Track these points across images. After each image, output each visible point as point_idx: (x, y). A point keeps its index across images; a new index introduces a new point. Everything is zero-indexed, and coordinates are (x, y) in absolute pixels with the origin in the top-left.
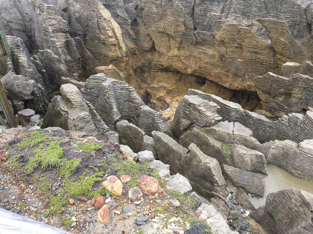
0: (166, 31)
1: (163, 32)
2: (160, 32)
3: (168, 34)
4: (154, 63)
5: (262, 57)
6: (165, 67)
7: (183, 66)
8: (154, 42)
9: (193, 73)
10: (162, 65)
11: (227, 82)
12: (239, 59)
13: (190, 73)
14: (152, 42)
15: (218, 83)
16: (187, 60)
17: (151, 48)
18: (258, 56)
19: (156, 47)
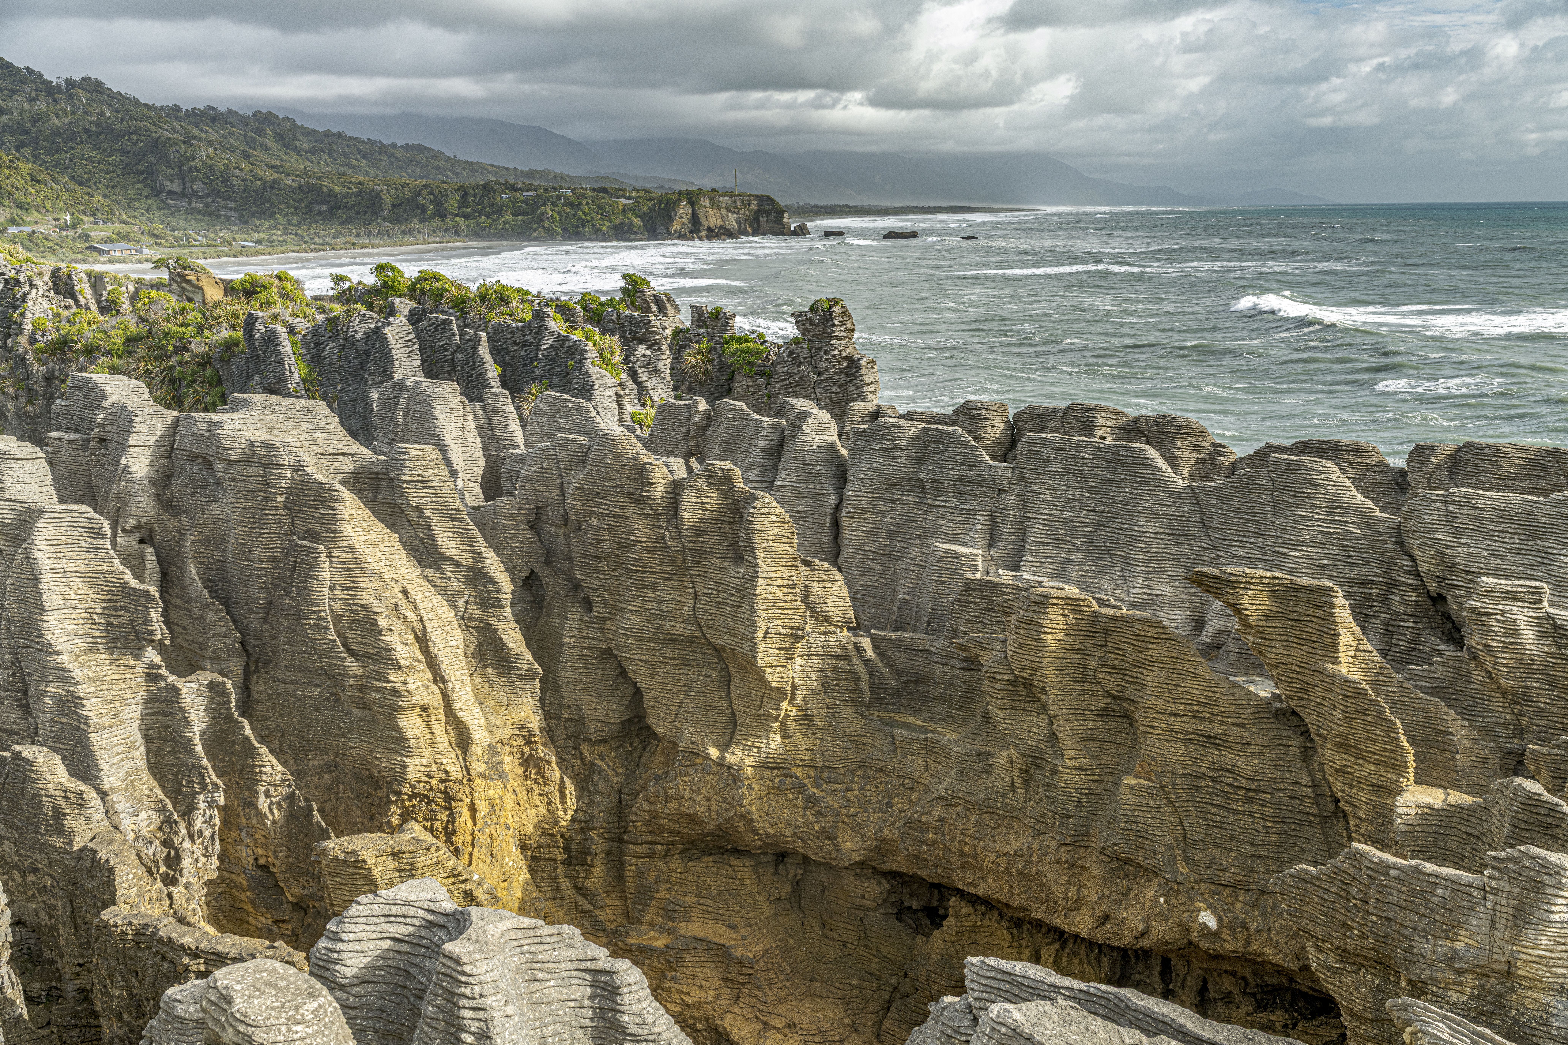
0: (709, 633)
1: (691, 640)
2: (672, 640)
3: (718, 651)
4: (646, 805)
5: (1247, 764)
6: (709, 828)
7: (812, 819)
8: (638, 693)
9: (871, 859)
10: (692, 819)
11: (1079, 903)
12: (1126, 773)
13: (855, 857)
14: (629, 692)
15: (1025, 909)
16: (835, 787)
17: (623, 723)
18: (1229, 758)
19: (651, 721)
